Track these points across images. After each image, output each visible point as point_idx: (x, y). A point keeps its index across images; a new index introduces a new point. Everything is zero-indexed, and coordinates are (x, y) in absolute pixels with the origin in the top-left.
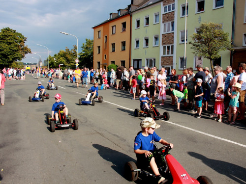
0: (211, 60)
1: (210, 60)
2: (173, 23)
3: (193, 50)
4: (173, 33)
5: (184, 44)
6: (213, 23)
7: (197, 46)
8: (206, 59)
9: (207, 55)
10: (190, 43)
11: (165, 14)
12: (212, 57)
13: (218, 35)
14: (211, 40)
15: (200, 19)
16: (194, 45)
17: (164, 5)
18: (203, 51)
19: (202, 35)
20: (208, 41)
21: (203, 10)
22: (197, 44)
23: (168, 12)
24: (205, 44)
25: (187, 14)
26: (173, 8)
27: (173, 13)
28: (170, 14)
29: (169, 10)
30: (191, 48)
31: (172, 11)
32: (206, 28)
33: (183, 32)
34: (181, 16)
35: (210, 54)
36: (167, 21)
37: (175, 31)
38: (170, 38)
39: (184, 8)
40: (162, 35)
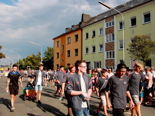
0: (144, 61)
2: (113, 35)
3: (130, 55)
4: (114, 42)
5: (123, 50)
6: (144, 35)
7: (133, 51)
8: (140, 61)
9: (141, 58)
10: (128, 49)
11: (107, 28)
13: (148, 43)
14: (143, 47)
15: (133, 32)
16: (130, 51)
17: (106, 22)
18: (137, 55)
19: (136, 43)
20: (141, 48)
21: (136, 24)
22: (133, 50)
23: (109, 27)
24: (139, 50)
25: (124, 28)
26: (113, 24)
27: (113, 28)
28: (111, 28)
29: (110, 25)
30: (129, 53)
31: (112, 26)
32: (139, 38)
33: (121, 41)
34: (119, 29)
35: (143, 57)
36: (109, 33)
37: (115, 41)
38: (112, 46)
39: (121, 24)
40: (106, 43)
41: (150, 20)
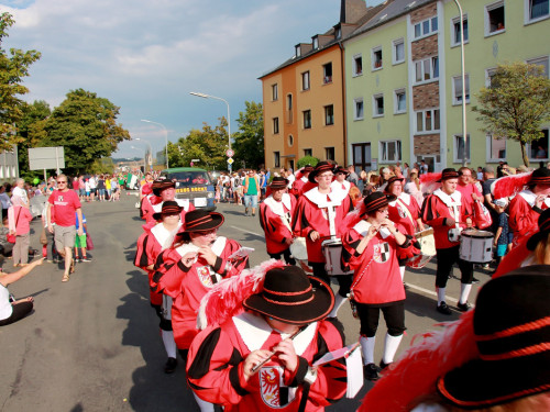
0: (523, 143)
1: (519, 143)
2: (435, 60)
3: (481, 125)
4: (437, 83)
5: (462, 105)
7: (490, 115)
8: (512, 141)
9: (514, 133)
10: (474, 109)
11: (417, 42)
12: (523, 138)
13: (536, 88)
14: (520, 101)
15: (495, 49)
16: (484, 112)
17: (413, 21)
18: (504, 126)
19: (499, 91)
20: (514, 103)
21: (503, 25)
22: (492, 109)
23: (422, 36)
25: (466, 38)
26: (435, 27)
27: (434, 38)
28: (428, 40)
29: (426, 31)
30: (478, 119)
31: (431, 33)
32: (509, 76)
33: (458, 79)
34: (453, 44)
35: (520, 131)
36: (423, 56)
37: (442, 78)
38: (432, 93)
39: (457, 26)
40: (414, 87)
41: (547, 12)
